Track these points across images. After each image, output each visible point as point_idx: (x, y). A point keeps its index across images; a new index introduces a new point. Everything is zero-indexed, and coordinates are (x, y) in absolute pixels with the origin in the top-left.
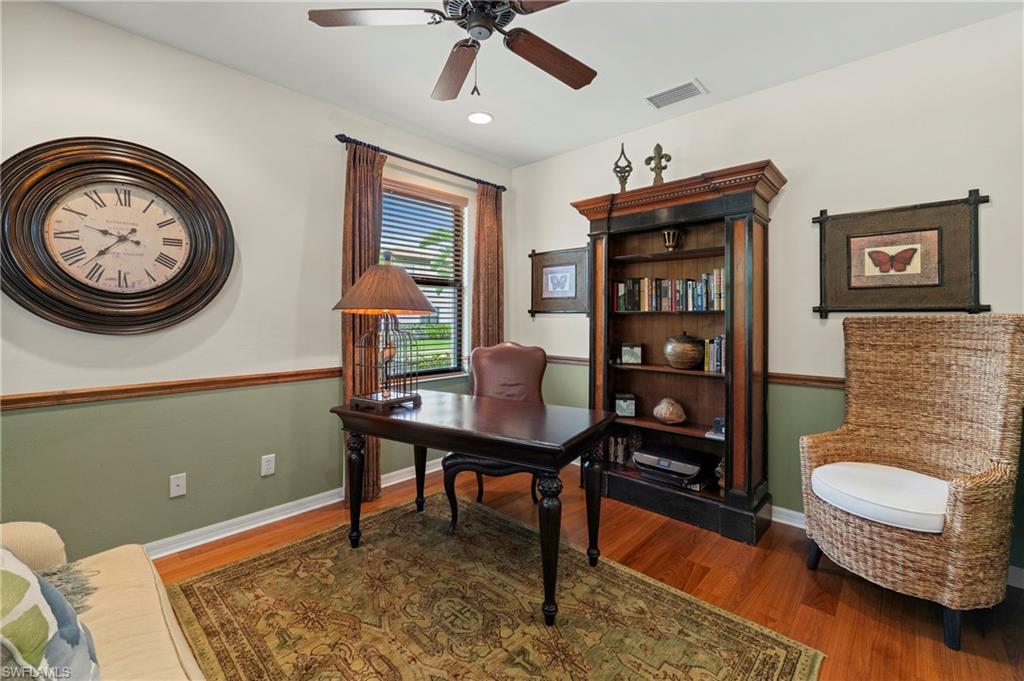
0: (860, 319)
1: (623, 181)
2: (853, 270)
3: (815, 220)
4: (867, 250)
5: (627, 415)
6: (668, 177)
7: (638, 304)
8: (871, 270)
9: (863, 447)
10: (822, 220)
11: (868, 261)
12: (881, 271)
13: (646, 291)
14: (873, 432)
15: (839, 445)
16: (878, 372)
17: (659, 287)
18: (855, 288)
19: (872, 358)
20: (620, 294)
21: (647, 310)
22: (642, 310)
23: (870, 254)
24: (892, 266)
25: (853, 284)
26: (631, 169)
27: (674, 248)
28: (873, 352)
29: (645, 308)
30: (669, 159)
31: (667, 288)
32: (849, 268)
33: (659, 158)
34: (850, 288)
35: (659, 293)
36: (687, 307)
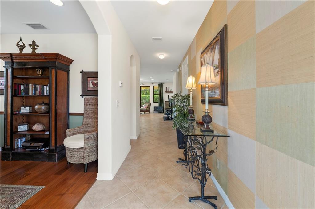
0: (87, 98)
1: (21, 50)
2: (88, 86)
3: (80, 72)
4: (91, 81)
5: (23, 130)
6: (37, 52)
7: (28, 93)
8: (92, 86)
9: (86, 130)
10: (82, 72)
11: (91, 84)
12: (94, 86)
13: (31, 88)
14: (89, 125)
15: (79, 130)
16: (90, 111)
17: (35, 87)
18: (89, 90)
19: (89, 108)
20: (21, 89)
21: (31, 95)
22: (30, 95)
23: (92, 82)
24: (95, 86)
25: (88, 89)
26: (25, 47)
27: (41, 75)
28: (89, 106)
29: (31, 94)
30: (38, 46)
31: (38, 88)
32: (87, 85)
33: (34, 45)
34: (88, 90)
35: (35, 89)
36: (44, 94)
